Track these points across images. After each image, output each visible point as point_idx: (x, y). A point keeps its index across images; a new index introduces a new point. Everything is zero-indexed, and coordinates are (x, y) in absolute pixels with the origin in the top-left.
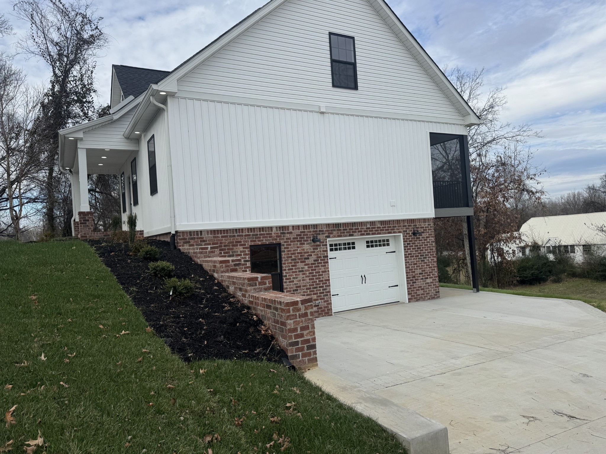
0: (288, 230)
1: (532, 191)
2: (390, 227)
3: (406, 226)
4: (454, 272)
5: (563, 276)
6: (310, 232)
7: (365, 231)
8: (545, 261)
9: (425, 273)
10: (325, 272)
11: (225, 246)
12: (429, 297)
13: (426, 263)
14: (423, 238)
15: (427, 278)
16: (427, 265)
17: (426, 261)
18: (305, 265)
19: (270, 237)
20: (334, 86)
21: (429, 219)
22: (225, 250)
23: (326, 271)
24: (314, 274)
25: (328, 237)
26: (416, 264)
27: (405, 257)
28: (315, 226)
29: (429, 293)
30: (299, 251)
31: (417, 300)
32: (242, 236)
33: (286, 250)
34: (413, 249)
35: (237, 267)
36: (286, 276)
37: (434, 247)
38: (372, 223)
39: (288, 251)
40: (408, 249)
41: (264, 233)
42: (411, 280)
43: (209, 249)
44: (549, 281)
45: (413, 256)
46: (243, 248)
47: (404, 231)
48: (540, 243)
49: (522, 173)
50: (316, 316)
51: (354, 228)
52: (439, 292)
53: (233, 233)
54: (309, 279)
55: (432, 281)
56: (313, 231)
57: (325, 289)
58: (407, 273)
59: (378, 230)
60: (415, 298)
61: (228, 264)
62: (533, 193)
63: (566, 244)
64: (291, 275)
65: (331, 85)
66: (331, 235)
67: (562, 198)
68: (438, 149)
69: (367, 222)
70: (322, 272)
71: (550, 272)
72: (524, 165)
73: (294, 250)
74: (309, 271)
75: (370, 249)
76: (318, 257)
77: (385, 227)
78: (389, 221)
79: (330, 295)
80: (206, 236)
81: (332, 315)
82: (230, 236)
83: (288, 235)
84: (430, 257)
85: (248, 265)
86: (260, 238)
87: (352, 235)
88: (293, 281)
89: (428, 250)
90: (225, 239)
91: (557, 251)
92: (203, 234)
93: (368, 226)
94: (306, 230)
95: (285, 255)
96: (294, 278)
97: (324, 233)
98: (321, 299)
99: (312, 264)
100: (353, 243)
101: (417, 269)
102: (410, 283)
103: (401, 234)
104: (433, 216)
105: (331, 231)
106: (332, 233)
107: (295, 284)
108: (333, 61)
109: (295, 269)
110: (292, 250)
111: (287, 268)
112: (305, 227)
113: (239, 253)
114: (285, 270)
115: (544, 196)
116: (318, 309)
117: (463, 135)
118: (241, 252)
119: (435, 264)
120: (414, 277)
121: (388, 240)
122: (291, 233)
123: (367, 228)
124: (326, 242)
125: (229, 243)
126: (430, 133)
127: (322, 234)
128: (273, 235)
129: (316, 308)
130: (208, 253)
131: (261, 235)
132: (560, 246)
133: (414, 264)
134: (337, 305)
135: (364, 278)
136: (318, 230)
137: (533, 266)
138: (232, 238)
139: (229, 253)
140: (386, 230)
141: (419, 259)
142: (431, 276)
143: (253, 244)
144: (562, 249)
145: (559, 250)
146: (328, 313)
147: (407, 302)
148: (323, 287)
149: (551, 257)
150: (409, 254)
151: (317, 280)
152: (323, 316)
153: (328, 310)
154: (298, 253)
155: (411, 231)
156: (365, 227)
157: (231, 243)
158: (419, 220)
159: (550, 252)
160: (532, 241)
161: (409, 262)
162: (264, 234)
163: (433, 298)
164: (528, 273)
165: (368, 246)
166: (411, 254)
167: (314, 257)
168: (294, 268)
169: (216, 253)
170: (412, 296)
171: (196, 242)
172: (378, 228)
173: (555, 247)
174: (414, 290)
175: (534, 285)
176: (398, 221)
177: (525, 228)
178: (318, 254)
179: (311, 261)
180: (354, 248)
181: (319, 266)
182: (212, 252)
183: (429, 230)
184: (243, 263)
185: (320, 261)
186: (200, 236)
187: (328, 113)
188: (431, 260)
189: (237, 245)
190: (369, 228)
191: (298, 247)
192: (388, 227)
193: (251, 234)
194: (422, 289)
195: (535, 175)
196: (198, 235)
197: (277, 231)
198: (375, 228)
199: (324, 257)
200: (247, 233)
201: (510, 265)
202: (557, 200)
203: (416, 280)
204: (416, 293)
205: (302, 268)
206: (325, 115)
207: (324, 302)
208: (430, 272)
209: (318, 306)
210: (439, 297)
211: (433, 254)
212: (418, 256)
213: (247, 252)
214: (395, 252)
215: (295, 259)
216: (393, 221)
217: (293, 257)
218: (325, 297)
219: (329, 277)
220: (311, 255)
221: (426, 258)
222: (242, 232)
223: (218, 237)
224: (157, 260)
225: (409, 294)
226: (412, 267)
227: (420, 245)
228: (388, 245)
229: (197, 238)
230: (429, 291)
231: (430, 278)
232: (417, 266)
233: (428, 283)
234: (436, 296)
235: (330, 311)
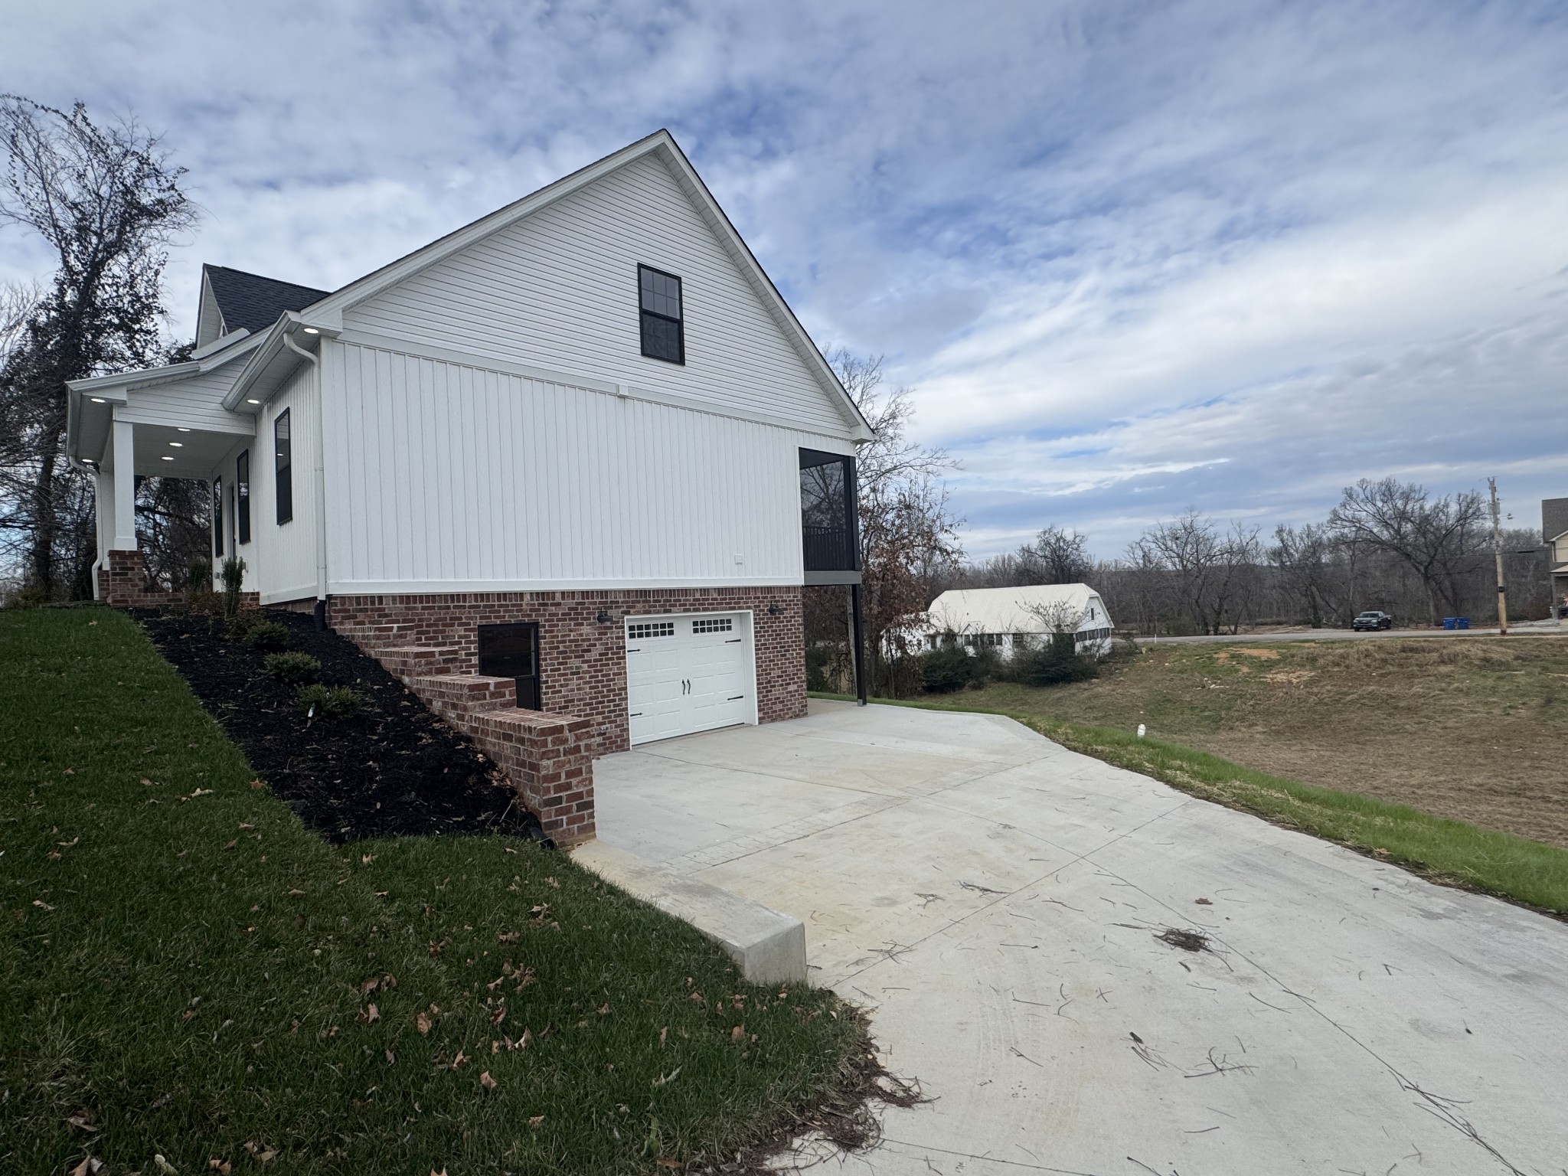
0: (554, 599)
1: (946, 550)
2: (734, 599)
3: (759, 598)
4: (832, 675)
5: (985, 679)
6: (595, 603)
7: (691, 605)
8: (963, 657)
9: (786, 676)
10: (620, 674)
11: (427, 626)
12: (790, 715)
13: (789, 659)
14: (785, 617)
15: (790, 684)
16: (790, 663)
17: (788, 656)
18: (583, 662)
19: (517, 611)
20: (644, 354)
21: (795, 588)
22: (429, 632)
23: (622, 673)
24: (600, 678)
25: (628, 613)
26: (774, 661)
27: (756, 650)
28: (604, 593)
29: (791, 708)
30: (572, 638)
31: (773, 720)
32: (464, 607)
33: (547, 635)
34: (769, 636)
35: (449, 665)
36: (547, 682)
37: (801, 633)
38: (705, 591)
39: (553, 637)
40: (761, 636)
41: (508, 603)
42: (764, 688)
43: (395, 630)
44: (966, 687)
45: (769, 648)
46: (466, 630)
47: (755, 606)
48: (956, 630)
49: (934, 521)
50: (600, 752)
51: (672, 599)
52: (806, 706)
53: (446, 602)
54: (591, 688)
55: (796, 688)
56: (600, 603)
57: (618, 705)
58: (757, 675)
59: (713, 604)
60: (768, 717)
61: (432, 659)
62: (948, 554)
63: (991, 632)
64: (557, 681)
65: (639, 351)
66: (632, 611)
67: (987, 563)
68: (813, 476)
69: (695, 590)
70: (614, 674)
71: (968, 673)
72: (937, 509)
73: (562, 636)
74: (590, 672)
75: (700, 634)
76: (606, 649)
77: (725, 599)
78: (732, 589)
79: (627, 714)
80: (391, 605)
81: (629, 749)
82: (440, 608)
83: (554, 608)
84: (795, 650)
85: (473, 662)
86: (499, 612)
87: (669, 611)
88: (560, 691)
89: (792, 638)
90: (428, 614)
91: (979, 643)
92: (384, 603)
93: (698, 596)
94: (586, 601)
95: (545, 643)
96: (561, 686)
97: (620, 607)
98: (610, 722)
99: (595, 660)
100: (671, 625)
101: (774, 669)
102: (762, 692)
103: (751, 611)
104: (803, 584)
105: (633, 602)
106: (634, 607)
107: (564, 697)
108: (643, 313)
109: (565, 669)
110: (560, 634)
111: (549, 668)
112: (586, 594)
113: (456, 639)
114: (546, 671)
115: (963, 559)
116: (604, 739)
117: (849, 457)
118: (460, 637)
119: (803, 661)
120: (769, 682)
121: (729, 621)
122: (559, 604)
123: (694, 600)
124: (623, 622)
125: (436, 620)
126: (800, 448)
127: (616, 607)
128: (524, 607)
129: (601, 738)
130: (391, 637)
131: (500, 606)
132: (983, 635)
133: (770, 661)
134: (638, 732)
135: (686, 685)
136: (609, 600)
137: (946, 664)
138: (442, 612)
139: (437, 638)
140: (726, 603)
141: (778, 652)
142: (796, 680)
143: (484, 622)
144: (985, 639)
145: (982, 641)
146: (623, 746)
147: (757, 723)
148: (614, 700)
149: (971, 651)
150: (762, 645)
151: (605, 690)
152: (613, 752)
153: (624, 740)
154: (570, 641)
155: (767, 606)
156: (692, 598)
157: (440, 619)
158: (780, 589)
159: (969, 643)
160: (945, 626)
161: (761, 658)
162: (508, 606)
163: (797, 716)
164: (939, 676)
165: (696, 631)
166: (766, 644)
167: (599, 648)
168: (562, 667)
169: (408, 638)
170: (764, 714)
171: (369, 616)
172: (712, 599)
173: (975, 636)
174: (767, 704)
175: (946, 693)
176: (747, 590)
177: (935, 606)
178: (607, 644)
179: (594, 655)
180: (671, 633)
181: (608, 665)
182: (401, 636)
183: (794, 605)
184: (464, 657)
185: (610, 656)
186: (377, 606)
187: (633, 399)
188: (797, 654)
189: (453, 625)
190: (699, 600)
191: (571, 631)
192: (730, 599)
193: (482, 604)
194: (780, 702)
195: (951, 526)
196: (373, 603)
197: (532, 599)
198: (708, 599)
199: (617, 648)
200: (474, 603)
201: (914, 663)
202: (980, 566)
203: (771, 687)
204: (772, 708)
205: (577, 668)
206: (627, 400)
207: (616, 727)
208: (794, 674)
209: (605, 734)
210: (806, 714)
211: (800, 645)
212: (776, 648)
213: (472, 638)
214: (739, 640)
215: (566, 652)
216: (739, 589)
217: (561, 649)
218: (618, 719)
219: (625, 683)
220: (595, 645)
221: (788, 651)
222: (465, 601)
223: (415, 608)
224: (283, 650)
225: (759, 711)
226: (766, 666)
227: (780, 630)
228: (729, 628)
229: (372, 610)
230: (791, 704)
231: (794, 683)
232: (774, 665)
233: (790, 692)
234: (802, 713)
235: (626, 744)
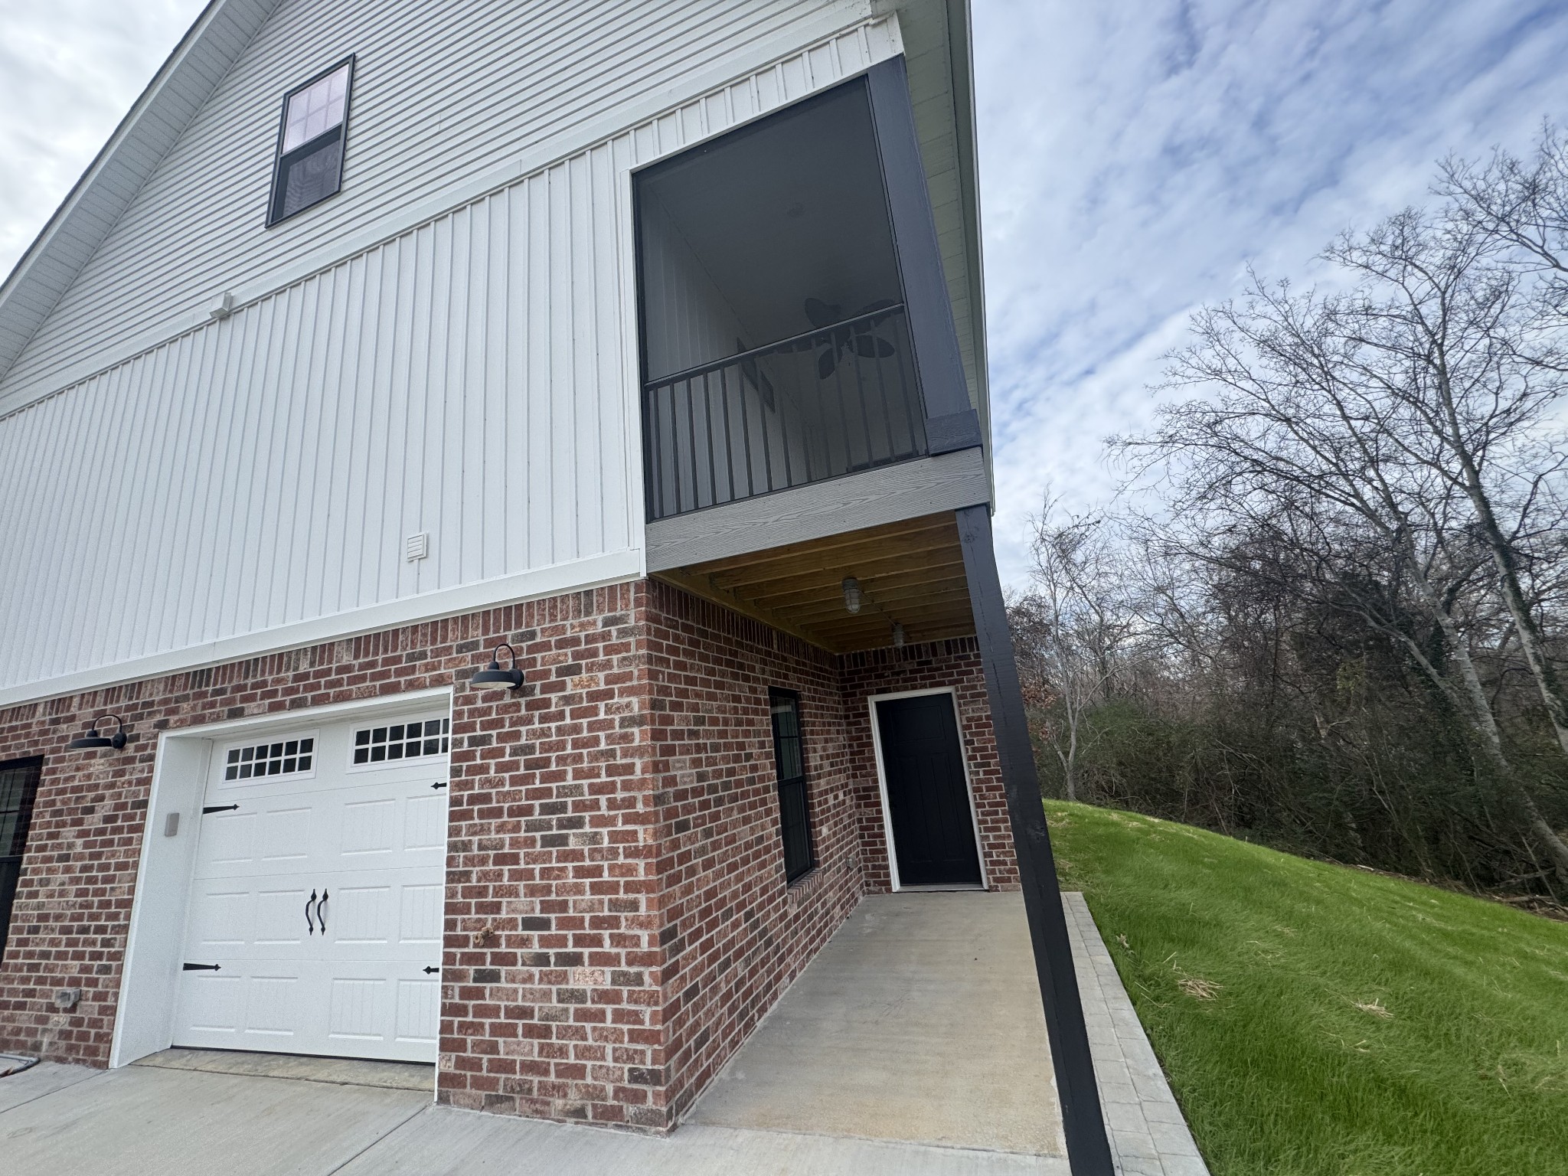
2: (398, 659)
3: (474, 645)
9: (563, 924)
12: (574, 1099)
13: (577, 855)
14: (567, 700)
15: (575, 960)
16: (580, 872)
17: (573, 844)
21: (612, 592)
26: (514, 859)
27: (454, 817)
34: (502, 768)
40: (471, 771)
42: (468, 959)
45: (497, 813)
47: (463, 674)
55: (607, 985)
58: (449, 908)
60: (478, 1083)
77: (372, 665)
78: (396, 632)
84: (610, 821)
89: (593, 773)
101: (512, 892)
103: (451, 692)
119: (641, 869)
120: (491, 940)
133: (500, 860)
141: (533, 827)
142: (607, 947)
147: (438, 1094)
150: (473, 800)
161: (466, 846)
166: (486, 798)
170: (461, 1063)
174: (478, 1028)
176: (438, 628)
183: (610, 652)
188: (614, 837)
192: (386, 662)
194: (530, 1032)
203: (499, 959)
204: (493, 1048)
208: (597, 923)
211: (631, 803)
212: (528, 811)
216: (415, 629)
221: (577, 823)
225: (444, 1045)
226: (484, 876)
227: (547, 748)
230: (582, 1053)
231: (599, 960)
232: (515, 875)
233: (578, 996)
235: (102, 1046)
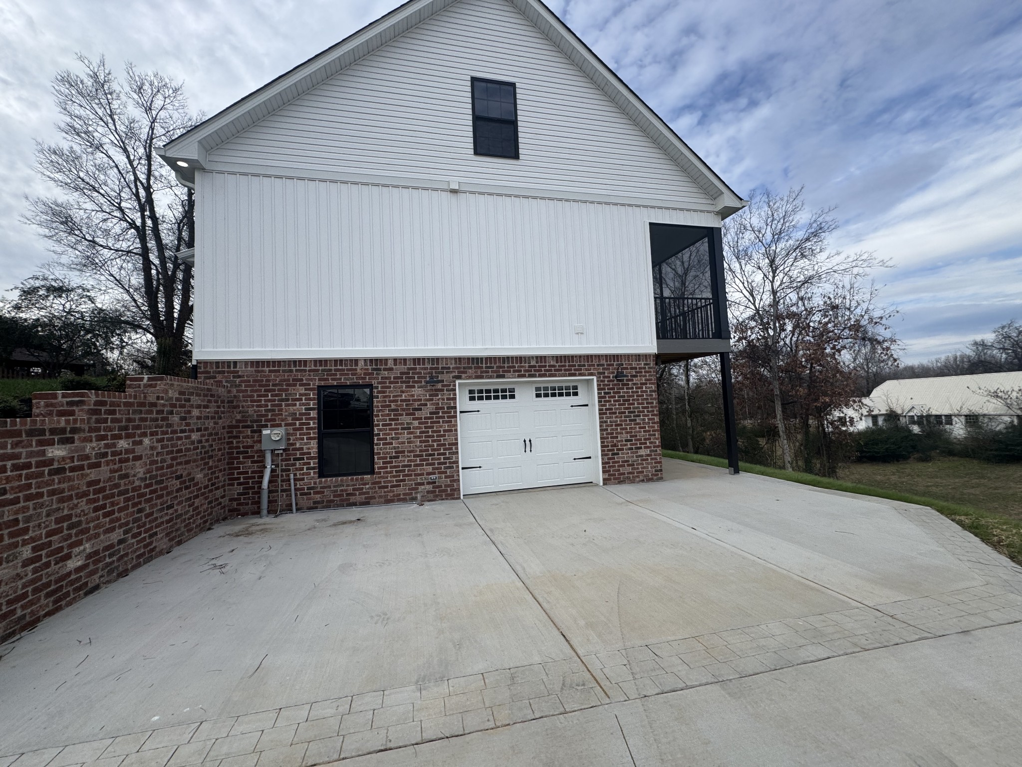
0: (387, 365)
2: (575, 366)
3: (603, 365)
6: (426, 369)
7: (525, 371)
9: (636, 440)
10: (451, 431)
11: (273, 385)
12: (641, 478)
13: (639, 424)
14: (634, 384)
15: (641, 448)
16: (640, 428)
17: (638, 421)
18: (414, 419)
19: (352, 374)
20: (476, 153)
21: (646, 356)
23: (453, 430)
24: (430, 434)
25: (459, 378)
26: (621, 425)
27: (600, 414)
28: (437, 360)
29: (642, 472)
30: (403, 398)
31: (622, 482)
32: (305, 370)
33: (380, 395)
34: (615, 402)
36: (379, 435)
37: (654, 399)
38: (541, 359)
39: (385, 397)
40: (606, 401)
41: (344, 367)
42: (609, 450)
45: (615, 413)
46: (306, 389)
47: (599, 373)
50: (429, 499)
51: (506, 365)
52: (661, 470)
53: (290, 366)
54: (421, 442)
55: (648, 453)
56: (431, 368)
57: (448, 458)
58: (601, 438)
59: (551, 370)
60: (615, 479)
64: (389, 434)
65: (471, 152)
66: (463, 376)
69: (530, 358)
70: (445, 431)
73: (394, 396)
74: (420, 428)
75: (543, 399)
76: (437, 409)
77: (565, 366)
78: (572, 357)
79: (458, 467)
80: (244, 369)
81: (459, 498)
82: (284, 371)
83: (386, 372)
84: (647, 416)
85: (312, 415)
86: (336, 375)
87: (503, 377)
88: (391, 444)
89: (642, 404)
90: (274, 376)
92: (238, 366)
93: (533, 363)
94: (418, 366)
95: (378, 402)
96: (392, 438)
97: (452, 372)
98: (440, 473)
99: (425, 418)
100: (512, 390)
101: (622, 433)
102: (607, 455)
103: (595, 378)
104: (656, 352)
105: (464, 368)
106: (465, 373)
107: (395, 448)
108: (476, 118)
109: (396, 424)
110: (392, 395)
111: (381, 423)
112: (417, 361)
113: (298, 397)
114: (378, 425)
116: (433, 488)
117: (713, 228)
118: (301, 395)
119: (656, 427)
120: (615, 445)
121: (574, 387)
122: (391, 369)
123: (530, 367)
124: (455, 385)
125: (281, 381)
126: (651, 223)
127: (447, 372)
128: (359, 371)
129: (431, 485)
131: (337, 370)
133: (617, 425)
134: (469, 483)
135: (528, 444)
136: (440, 366)
137: (888, 439)
138: (286, 374)
139: (281, 395)
140: (565, 370)
141: (626, 417)
142: (648, 445)
143: (322, 383)
146: (453, 495)
147: (601, 484)
148: (445, 454)
150: (607, 409)
151: (435, 444)
152: (443, 499)
153: (454, 490)
154: (402, 401)
155: (613, 373)
156: (527, 365)
157: (284, 380)
158: (628, 356)
161: (606, 422)
162: (343, 370)
163: (650, 480)
165: (538, 395)
166: (611, 409)
167: (430, 407)
168: (393, 423)
170: (609, 475)
172: (550, 366)
174: (614, 466)
176: (589, 357)
178: (438, 404)
179: (425, 413)
180: (513, 397)
181: (439, 422)
183: (646, 372)
184: (304, 411)
185: (440, 414)
186: (232, 369)
187: (465, 192)
188: (649, 419)
189: (295, 385)
190: (535, 366)
191: (403, 392)
192: (569, 366)
193: (320, 368)
194: (628, 465)
196: (229, 367)
197: (366, 365)
198: (545, 366)
199: (448, 408)
200: (313, 368)
203: (618, 450)
204: (619, 470)
205: (408, 424)
206: (460, 194)
207: (447, 477)
208: (645, 439)
209: (435, 483)
210: (661, 479)
211: (653, 411)
212: (624, 413)
213: (312, 396)
214: (587, 405)
215: (397, 410)
216: (580, 356)
217: (393, 407)
218: (449, 471)
219: (456, 439)
220: (426, 405)
221: (639, 416)
222: (305, 366)
223: (263, 371)
225: (604, 472)
226: (612, 429)
227: (629, 396)
228: (576, 394)
229: (228, 372)
230: (643, 468)
231: (646, 448)
232: (621, 429)
233: (641, 456)
234: (657, 476)
235: (456, 493)
